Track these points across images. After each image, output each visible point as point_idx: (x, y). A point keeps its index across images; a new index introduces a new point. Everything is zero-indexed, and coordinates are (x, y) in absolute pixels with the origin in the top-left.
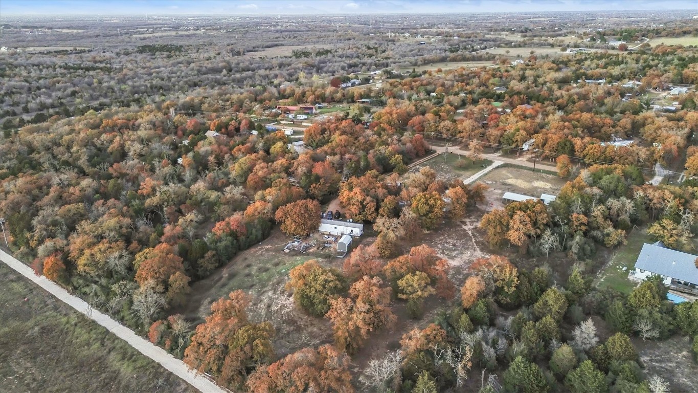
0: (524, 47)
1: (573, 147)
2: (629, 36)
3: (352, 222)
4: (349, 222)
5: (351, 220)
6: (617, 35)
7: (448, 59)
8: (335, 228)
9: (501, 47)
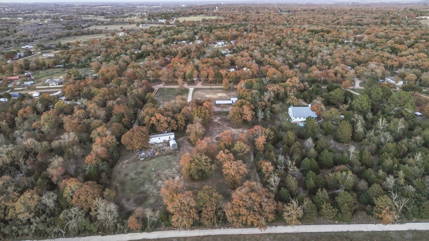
0: (113, 24)
1: (221, 75)
2: (167, 16)
3: (167, 133)
4: (165, 133)
5: (166, 132)
6: (159, 16)
7: (72, 34)
8: (159, 139)
9: (99, 25)
